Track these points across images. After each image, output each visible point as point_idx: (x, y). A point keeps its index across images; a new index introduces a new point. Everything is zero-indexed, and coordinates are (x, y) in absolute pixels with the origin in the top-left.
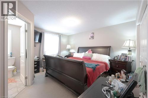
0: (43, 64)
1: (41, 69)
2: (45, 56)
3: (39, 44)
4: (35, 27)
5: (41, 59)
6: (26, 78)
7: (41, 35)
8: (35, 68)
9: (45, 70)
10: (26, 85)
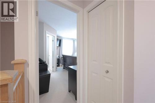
0: (61, 61)
1: (60, 64)
2: (63, 56)
3: (59, 47)
4: (57, 36)
5: (61, 58)
6: (53, 67)
7: (60, 41)
8: (57, 63)
9: (63, 66)
10: (53, 71)
